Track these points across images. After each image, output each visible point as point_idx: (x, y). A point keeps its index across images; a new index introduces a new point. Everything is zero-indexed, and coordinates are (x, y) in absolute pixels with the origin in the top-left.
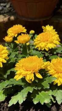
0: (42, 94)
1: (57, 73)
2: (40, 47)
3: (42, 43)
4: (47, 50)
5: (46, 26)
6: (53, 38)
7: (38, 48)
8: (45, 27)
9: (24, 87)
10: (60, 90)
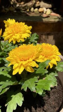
0: (40, 83)
2: (15, 39)
3: (16, 34)
4: (23, 41)
5: (8, 20)
7: (12, 41)
9: (21, 84)
10: (50, 74)
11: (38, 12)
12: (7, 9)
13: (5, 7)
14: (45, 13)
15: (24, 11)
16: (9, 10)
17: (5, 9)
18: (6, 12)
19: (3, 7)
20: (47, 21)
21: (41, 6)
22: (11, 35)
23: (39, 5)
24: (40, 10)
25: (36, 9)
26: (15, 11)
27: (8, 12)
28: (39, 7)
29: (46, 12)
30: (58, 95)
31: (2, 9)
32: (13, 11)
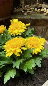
1: (33, 46)
2: (15, 33)
4: (20, 34)
6: (22, 25)
8: (12, 20)
11: (40, 12)
12: (18, 10)
13: (16, 9)
14: (46, 13)
15: (30, 11)
16: (19, 11)
17: (16, 10)
18: (17, 12)
19: (15, 8)
20: (46, 18)
21: (43, 7)
22: (12, 30)
23: (41, 6)
24: (42, 10)
25: (39, 10)
26: (23, 12)
27: (18, 12)
28: (41, 8)
29: (46, 11)
30: (46, 75)
31: (14, 10)
32: (22, 11)
